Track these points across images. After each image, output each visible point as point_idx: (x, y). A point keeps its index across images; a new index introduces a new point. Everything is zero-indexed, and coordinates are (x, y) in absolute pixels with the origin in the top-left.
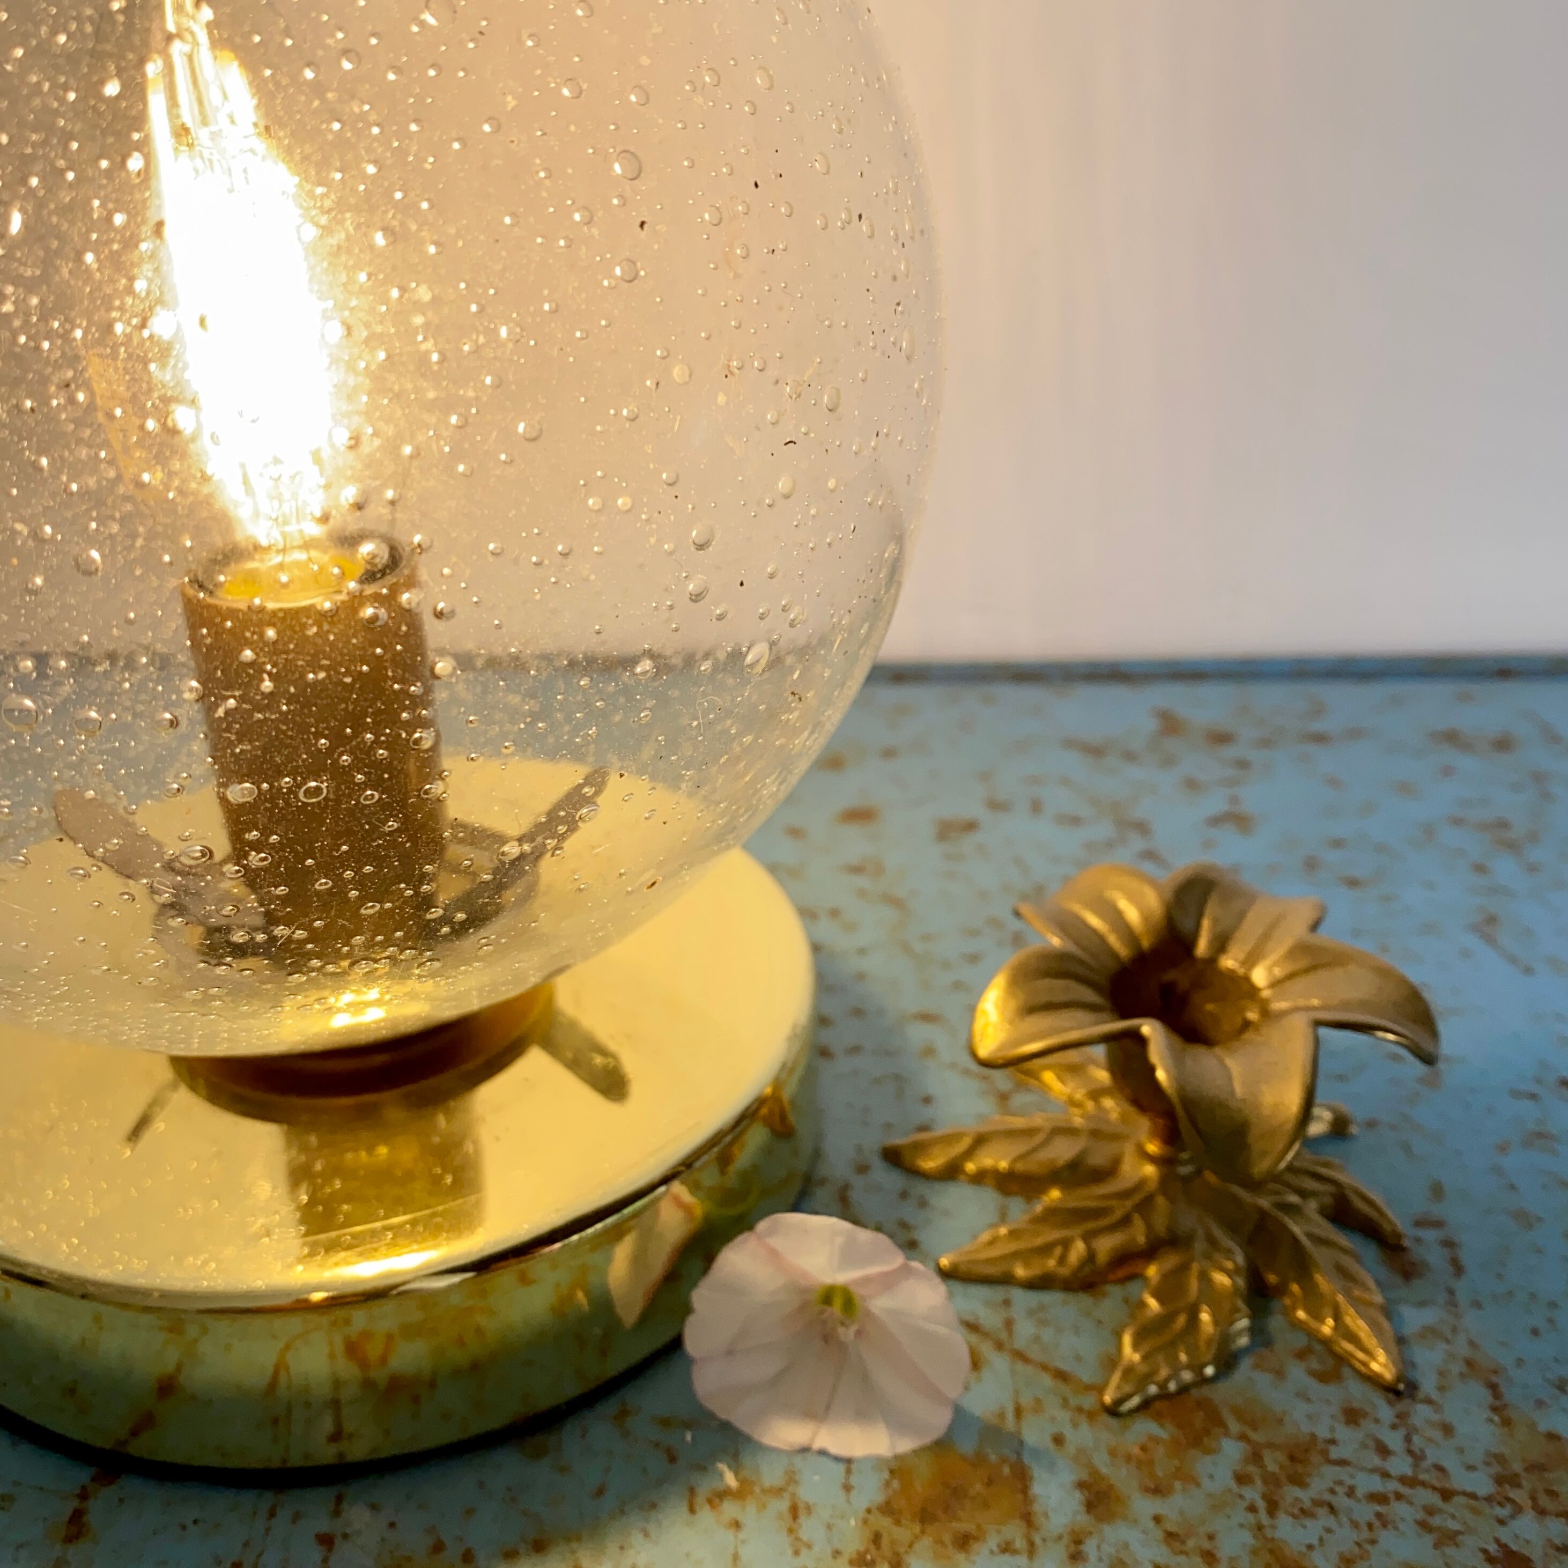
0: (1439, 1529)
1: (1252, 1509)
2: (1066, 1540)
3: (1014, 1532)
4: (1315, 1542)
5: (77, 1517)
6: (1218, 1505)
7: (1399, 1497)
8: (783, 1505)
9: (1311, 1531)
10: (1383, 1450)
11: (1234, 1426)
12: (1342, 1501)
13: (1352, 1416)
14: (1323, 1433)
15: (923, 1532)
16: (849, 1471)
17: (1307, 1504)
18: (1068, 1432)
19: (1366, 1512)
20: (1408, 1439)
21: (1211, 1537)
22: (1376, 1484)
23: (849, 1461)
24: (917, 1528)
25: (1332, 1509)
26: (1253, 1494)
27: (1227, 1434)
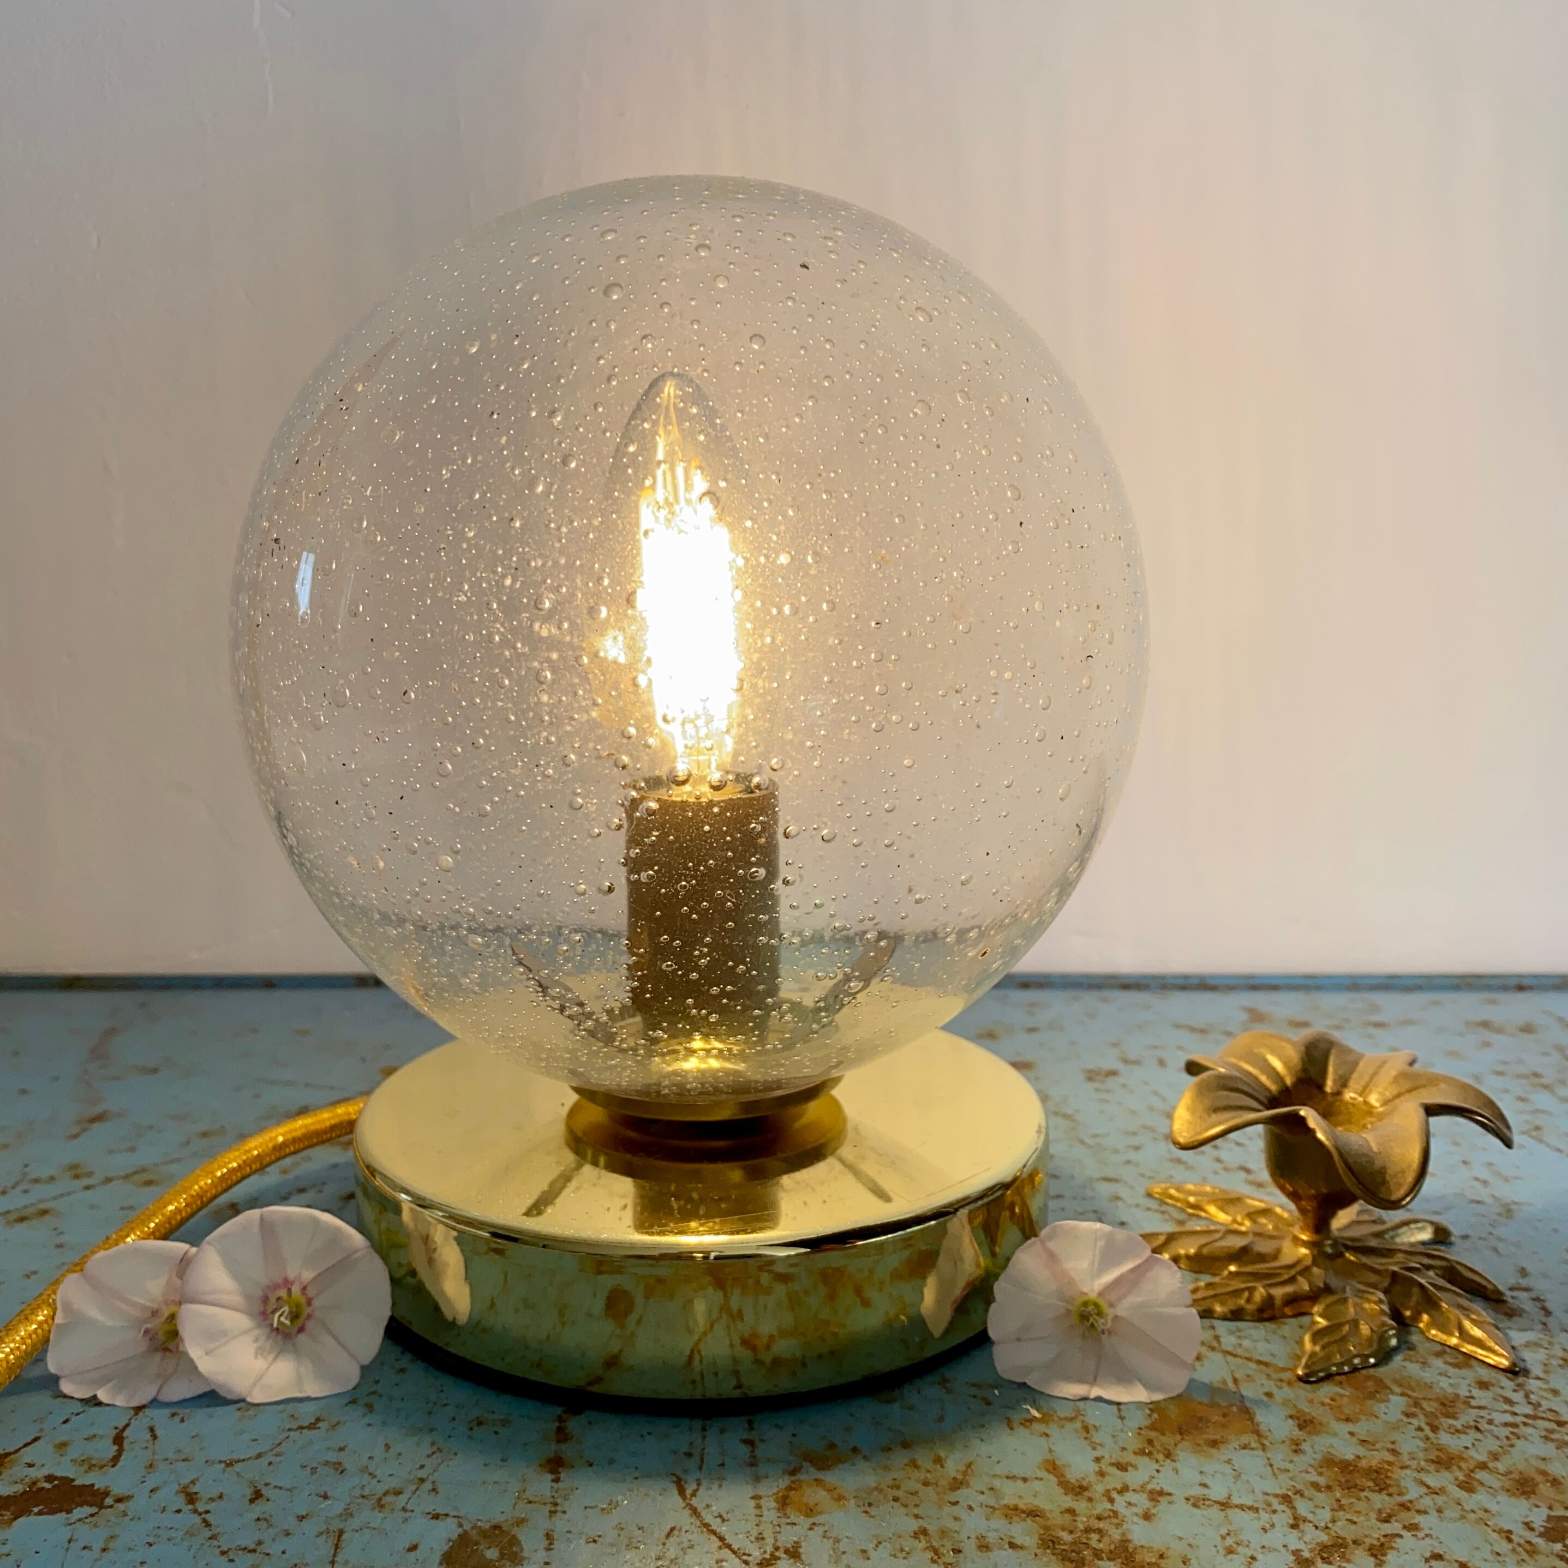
0: (1557, 1440)
1: (1420, 1429)
2: (1288, 1443)
3: (1251, 1439)
4: (1470, 1445)
5: (560, 1430)
6: (1395, 1427)
7: (1525, 1424)
8: (1078, 1425)
9: (1466, 1440)
10: (1509, 1401)
11: (1397, 1390)
12: (1484, 1425)
13: (1483, 1385)
14: (1463, 1392)
15: (1182, 1439)
16: (1119, 1410)
17: (1460, 1427)
18: (1275, 1391)
19: (1506, 1431)
20: (1527, 1396)
21: (1393, 1443)
22: (1508, 1418)
23: (1118, 1404)
24: (1178, 1437)
25: (1477, 1429)
26: (1421, 1421)
27: (1393, 1393)
